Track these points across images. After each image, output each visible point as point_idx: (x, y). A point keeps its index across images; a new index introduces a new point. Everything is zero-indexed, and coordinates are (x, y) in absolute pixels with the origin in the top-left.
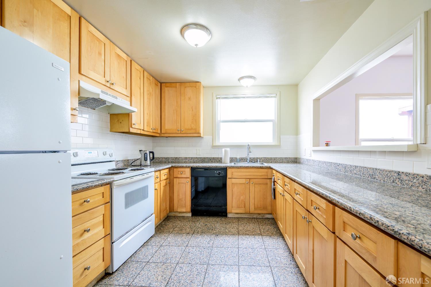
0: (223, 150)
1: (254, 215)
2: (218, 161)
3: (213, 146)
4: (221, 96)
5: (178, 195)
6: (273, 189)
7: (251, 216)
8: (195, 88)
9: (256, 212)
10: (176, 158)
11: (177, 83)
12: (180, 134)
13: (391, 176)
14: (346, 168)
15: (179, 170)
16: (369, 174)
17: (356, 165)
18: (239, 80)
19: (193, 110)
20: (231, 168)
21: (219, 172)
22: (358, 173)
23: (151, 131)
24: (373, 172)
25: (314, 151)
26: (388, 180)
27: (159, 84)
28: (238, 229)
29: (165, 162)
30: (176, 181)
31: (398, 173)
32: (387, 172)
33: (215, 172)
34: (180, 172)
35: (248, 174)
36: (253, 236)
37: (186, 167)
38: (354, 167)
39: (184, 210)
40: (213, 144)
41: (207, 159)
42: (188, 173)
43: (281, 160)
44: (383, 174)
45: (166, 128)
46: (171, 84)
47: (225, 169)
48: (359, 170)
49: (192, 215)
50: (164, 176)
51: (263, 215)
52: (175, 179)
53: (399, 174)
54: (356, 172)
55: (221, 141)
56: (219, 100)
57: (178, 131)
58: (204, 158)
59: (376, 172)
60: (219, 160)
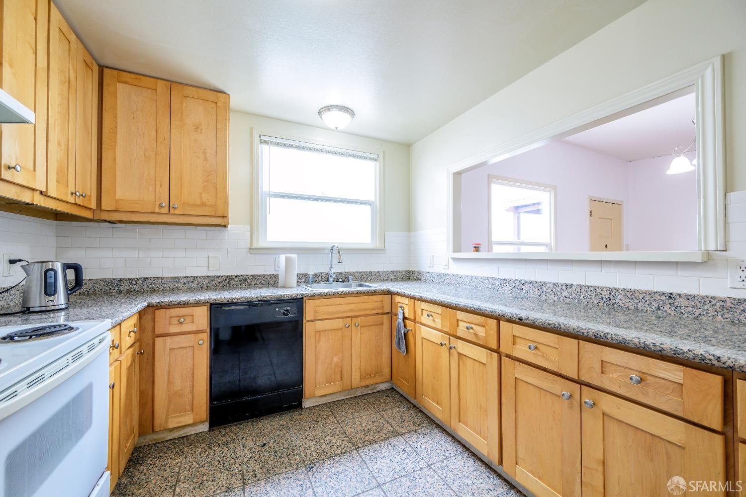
0: (282, 258)
1: (356, 391)
2: (264, 282)
3: (253, 249)
4: (271, 139)
5: (170, 382)
6: (404, 333)
7: (351, 395)
8: (213, 105)
9: (363, 384)
10: (145, 279)
11: (159, 81)
12: (165, 216)
13: (652, 300)
14: (542, 288)
15: (174, 315)
16: (600, 297)
17: (568, 282)
18: (320, 112)
19: (206, 159)
20: (314, 298)
21: (287, 310)
22: (574, 296)
23: (71, 199)
24: (610, 294)
25: (455, 260)
26: (645, 307)
27: (96, 68)
28: (345, 433)
29: (106, 293)
30: (165, 343)
31: (669, 295)
32: (644, 294)
33: (277, 309)
34: (177, 319)
35: (347, 308)
36: (387, 442)
37: (197, 304)
38: (564, 287)
39: (189, 419)
40: (251, 243)
41: (236, 279)
42: (201, 318)
43: (387, 276)
44: (633, 297)
45: (117, 197)
46: (138, 77)
47: (299, 302)
48: (576, 292)
49: (211, 426)
50: (128, 338)
51: (373, 387)
52: (159, 342)
53: (670, 297)
54: (567, 295)
55: (269, 238)
56: (265, 147)
57: (161, 206)
58: (229, 277)
59: (617, 295)
60: (272, 281)
